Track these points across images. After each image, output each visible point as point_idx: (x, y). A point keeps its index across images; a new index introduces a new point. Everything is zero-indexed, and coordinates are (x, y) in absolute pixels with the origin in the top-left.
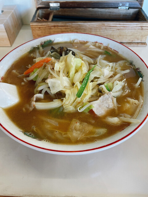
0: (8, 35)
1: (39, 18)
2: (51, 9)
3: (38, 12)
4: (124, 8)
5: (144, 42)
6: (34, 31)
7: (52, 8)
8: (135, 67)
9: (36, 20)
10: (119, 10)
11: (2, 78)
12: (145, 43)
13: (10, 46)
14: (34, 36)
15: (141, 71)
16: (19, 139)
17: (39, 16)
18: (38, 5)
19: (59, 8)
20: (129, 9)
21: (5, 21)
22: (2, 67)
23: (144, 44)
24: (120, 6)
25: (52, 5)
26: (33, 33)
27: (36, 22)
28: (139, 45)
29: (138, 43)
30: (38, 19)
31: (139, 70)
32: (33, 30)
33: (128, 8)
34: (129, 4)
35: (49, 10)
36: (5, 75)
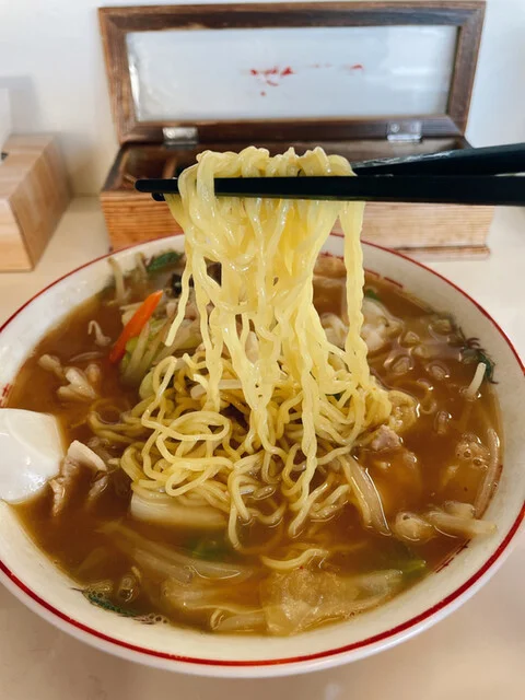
0: (22, 233)
1: (128, 177)
2: (168, 146)
3: (126, 156)
4: (406, 138)
5: (481, 243)
6: (112, 221)
7: (170, 143)
8: (463, 336)
9: (118, 182)
10: (392, 145)
11: (5, 390)
12: (485, 246)
13: (28, 267)
14: (112, 234)
15: (483, 350)
16: (73, 622)
17: (127, 170)
18: (125, 135)
19: (194, 142)
20: (421, 140)
21: (13, 189)
22: (5, 349)
23: (482, 249)
24: (393, 133)
25: (170, 133)
26: (108, 223)
27: (121, 189)
28: (466, 254)
29: (461, 248)
30: (125, 180)
31: (477, 347)
32: (109, 215)
33: (417, 137)
34: (423, 127)
35: (162, 149)
36: (17, 378)
